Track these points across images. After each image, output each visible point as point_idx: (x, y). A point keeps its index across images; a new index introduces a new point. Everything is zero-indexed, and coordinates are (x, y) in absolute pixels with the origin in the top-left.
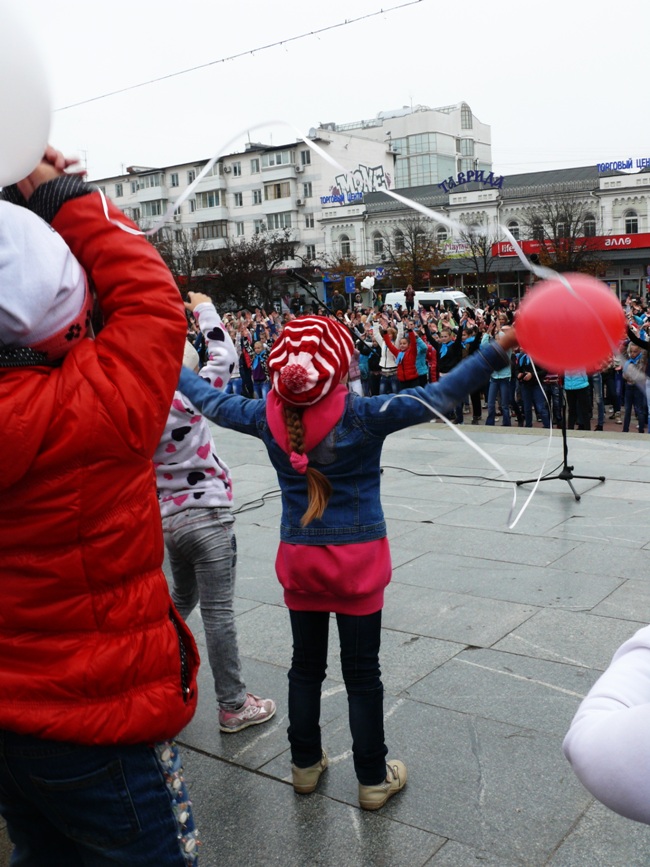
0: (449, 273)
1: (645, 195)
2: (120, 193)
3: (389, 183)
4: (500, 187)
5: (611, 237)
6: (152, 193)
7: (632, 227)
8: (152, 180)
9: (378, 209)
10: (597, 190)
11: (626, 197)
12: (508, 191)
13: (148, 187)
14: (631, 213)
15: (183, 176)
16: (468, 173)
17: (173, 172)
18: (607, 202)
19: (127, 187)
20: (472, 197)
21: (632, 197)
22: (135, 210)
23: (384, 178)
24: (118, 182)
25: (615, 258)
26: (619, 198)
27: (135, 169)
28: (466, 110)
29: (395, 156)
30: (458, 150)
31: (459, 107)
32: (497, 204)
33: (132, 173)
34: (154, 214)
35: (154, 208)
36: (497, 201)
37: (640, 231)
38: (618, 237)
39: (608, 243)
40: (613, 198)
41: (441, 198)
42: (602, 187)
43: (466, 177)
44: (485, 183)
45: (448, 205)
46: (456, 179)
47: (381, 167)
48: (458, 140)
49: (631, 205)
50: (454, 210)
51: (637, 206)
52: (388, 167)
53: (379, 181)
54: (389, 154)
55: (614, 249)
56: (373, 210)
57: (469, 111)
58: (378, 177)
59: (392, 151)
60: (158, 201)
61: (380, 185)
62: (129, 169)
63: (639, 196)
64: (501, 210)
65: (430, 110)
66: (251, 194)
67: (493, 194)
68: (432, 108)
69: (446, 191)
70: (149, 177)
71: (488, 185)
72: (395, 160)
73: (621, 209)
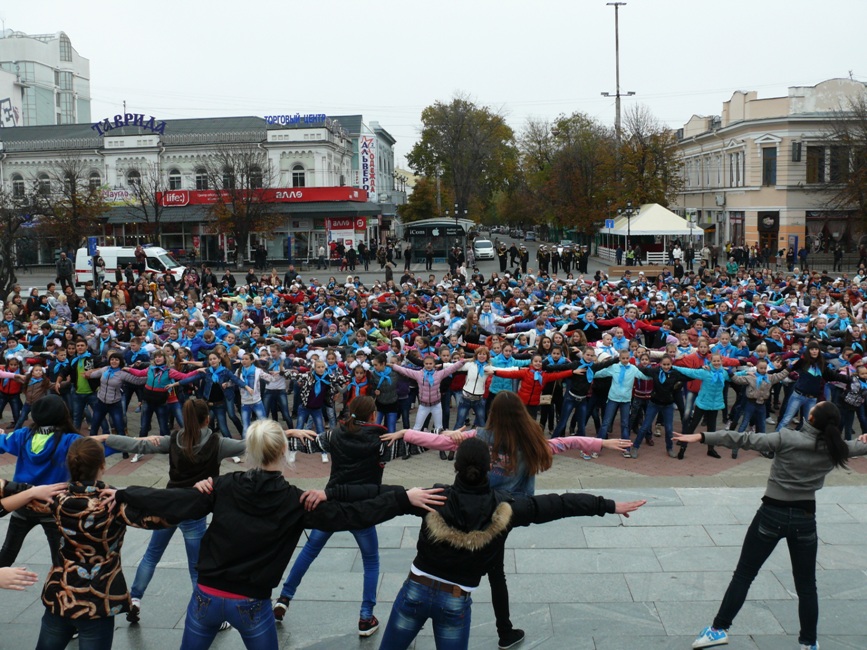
0: (109, 222)
1: (313, 150)
3: (17, 118)
4: (162, 133)
5: (282, 190)
7: (299, 180)
9: (18, 148)
10: (264, 141)
11: (294, 151)
12: (169, 137)
14: (298, 167)
16: (126, 116)
18: (274, 155)
20: (131, 142)
21: (300, 151)
23: (11, 113)
26: (287, 151)
28: (65, 40)
29: (22, 88)
30: (57, 83)
31: (57, 36)
32: (159, 150)
36: (158, 147)
37: (308, 184)
38: (289, 190)
39: (279, 195)
40: (281, 151)
41: (94, 140)
42: (270, 140)
43: (123, 120)
44: (145, 127)
45: (102, 148)
46: (112, 120)
47: (8, 100)
48: (57, 72)
49: (298, 159)
50: (110, 154)
51: (305, 161)
52: (17, 101)
53: (7, 115)
54: (16, 85)
55: (286, 202)
56: (12, 149)
57: (69, 43)
58: (6, 110)
59: (20, 83)
61: (8, 120)
63: (307, 151)
64: (162, 157)
65: (27, 37)
67: (154, 140)
68: (28, 34)
69: (101, 133)
71: (150, 131)
72: (23, 93)
73: (289, 162)
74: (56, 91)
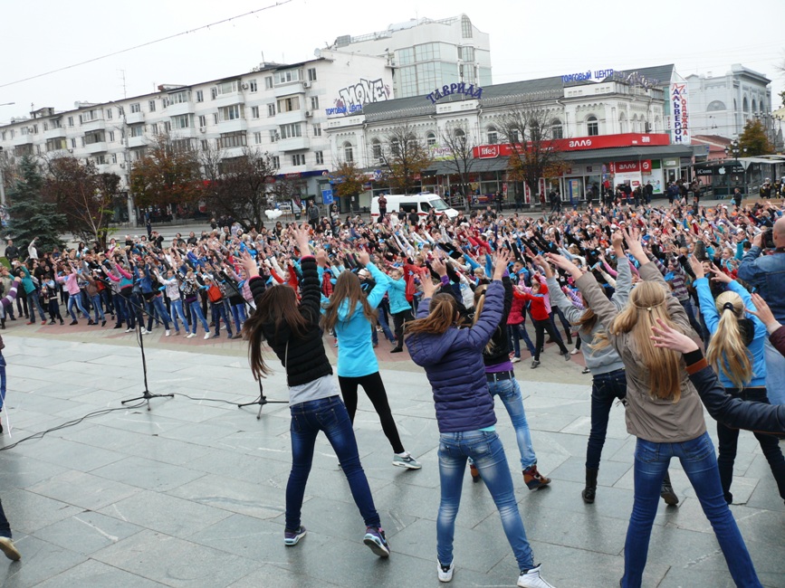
0: (437, 173)
1: (603, 102)
2: (153, 108)
3: (388, 93)
4: (479, 98)
5: (575, 140)
6: (180, 108)
7: (593, 130)
8: (180, 96)
9: (376, 119)
10: (562, 98)
11: (587, 104)
12: (486, 100)
13: (176, 102)
14: (592, 118)
15: (207, 92)
16: (452, 85)
17: (198, 89)
18: (571, 108)
19: (158, 103)
20: (456, 106)
21: (592, 104)
22: (166, 123)
23: (383, 90)
24: (151, 98)
25: (577, 158)
26: (581, 105)
27: (165, 87)
28: (466, 21)
29: (393, 69)
30: (460, 56)
31: (460, 18)
32: (477, 113)
33: (162, 90)
34: (183, 127)
35: (182, 121)
36: (477, 110)
37: (601, 133)
38: (580, 139)
39: (572, 145)
40: (576, 105)
41: (429, 108)
42: (566, 96)
43: (450, 89)
44: (466, 94)
45: (435, 114)
46: (441, 91)
47: (380, 80)
48: (460, 48)
49: (591, 111)
50: (441, 118)
51: (597, 113)
52: (388, 79)
53: (379, 92)
54: (387, 68)
55: (577, 150)
56: (371, 120)
57: (469, 22)
58: (378, 89)
59: (390, 65)
60: (186, 115)
61: (380, 96)
62: (161, 88)
63: (598, 103)
64: (481, 117)
65: (434, 22)
66: (266, 108)
67: (474, 104)
69: (434, 102)
70: (177, 94)
71: (469, 96)
72: (393, 73)
73: (583, 115)
74: (459, 64)
